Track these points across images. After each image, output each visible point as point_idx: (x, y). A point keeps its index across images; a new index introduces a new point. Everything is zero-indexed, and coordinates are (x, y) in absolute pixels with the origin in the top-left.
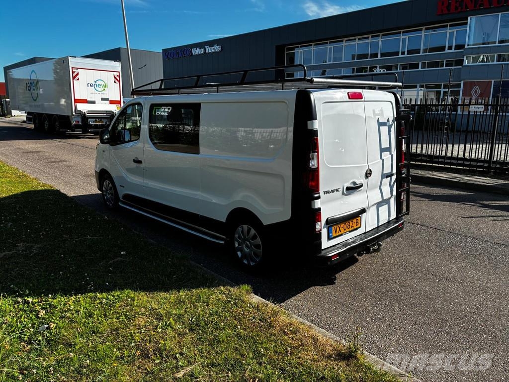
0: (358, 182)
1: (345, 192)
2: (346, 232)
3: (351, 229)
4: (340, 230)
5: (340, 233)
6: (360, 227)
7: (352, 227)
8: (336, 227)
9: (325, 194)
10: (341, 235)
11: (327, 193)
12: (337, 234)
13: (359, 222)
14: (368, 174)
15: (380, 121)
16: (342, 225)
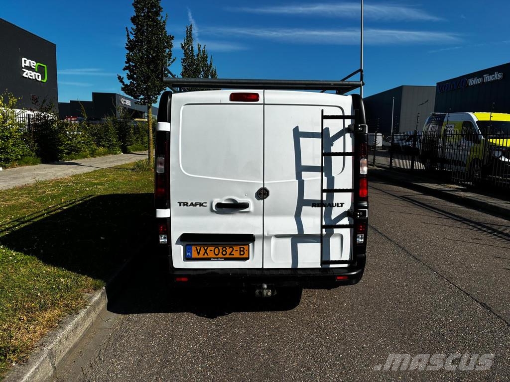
0: (240, 200)
1: (214, 209)
2: (218, 258)
3: (227, 256)
4: (206, 252)
5: (206, 256)
6: (248, 258)
7: (230, 254)
8: (198, 248)
9: (180, 205)
10: (209, 259)
11: (184, 205)
12: (201, 256)
13: (246, 253)
14: (263, 194)
15: (300, 130)
16: (212, 248)
